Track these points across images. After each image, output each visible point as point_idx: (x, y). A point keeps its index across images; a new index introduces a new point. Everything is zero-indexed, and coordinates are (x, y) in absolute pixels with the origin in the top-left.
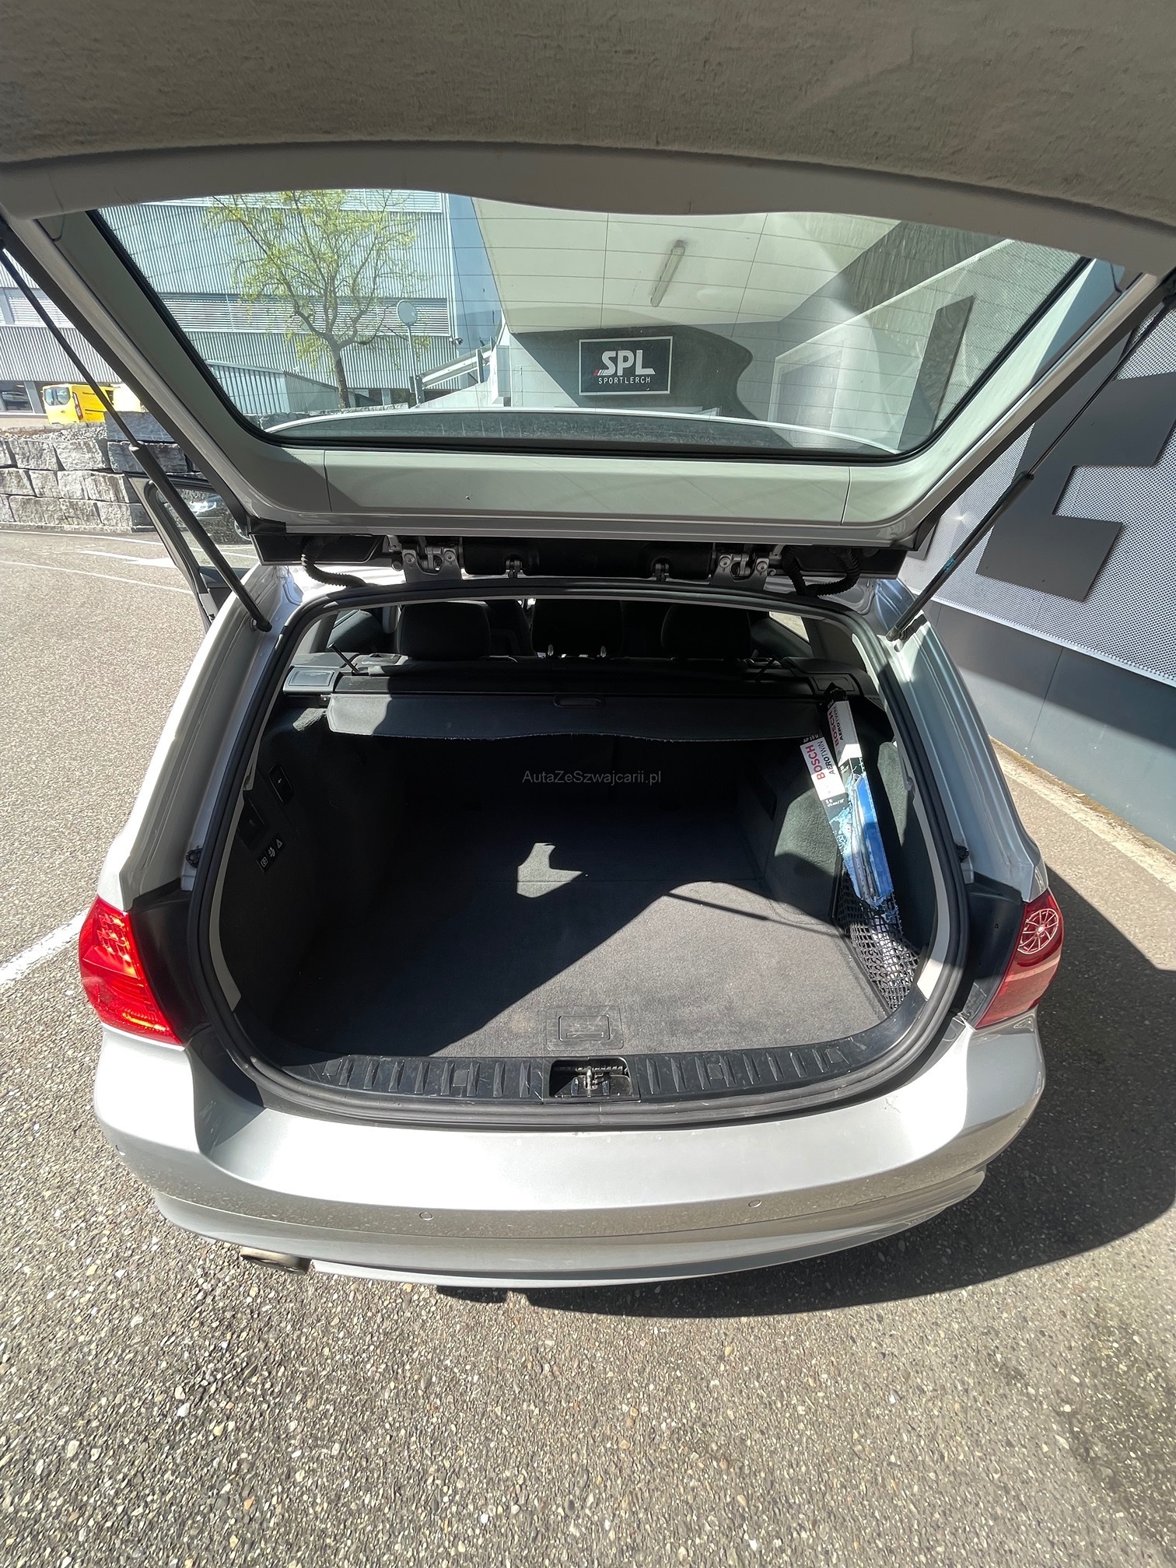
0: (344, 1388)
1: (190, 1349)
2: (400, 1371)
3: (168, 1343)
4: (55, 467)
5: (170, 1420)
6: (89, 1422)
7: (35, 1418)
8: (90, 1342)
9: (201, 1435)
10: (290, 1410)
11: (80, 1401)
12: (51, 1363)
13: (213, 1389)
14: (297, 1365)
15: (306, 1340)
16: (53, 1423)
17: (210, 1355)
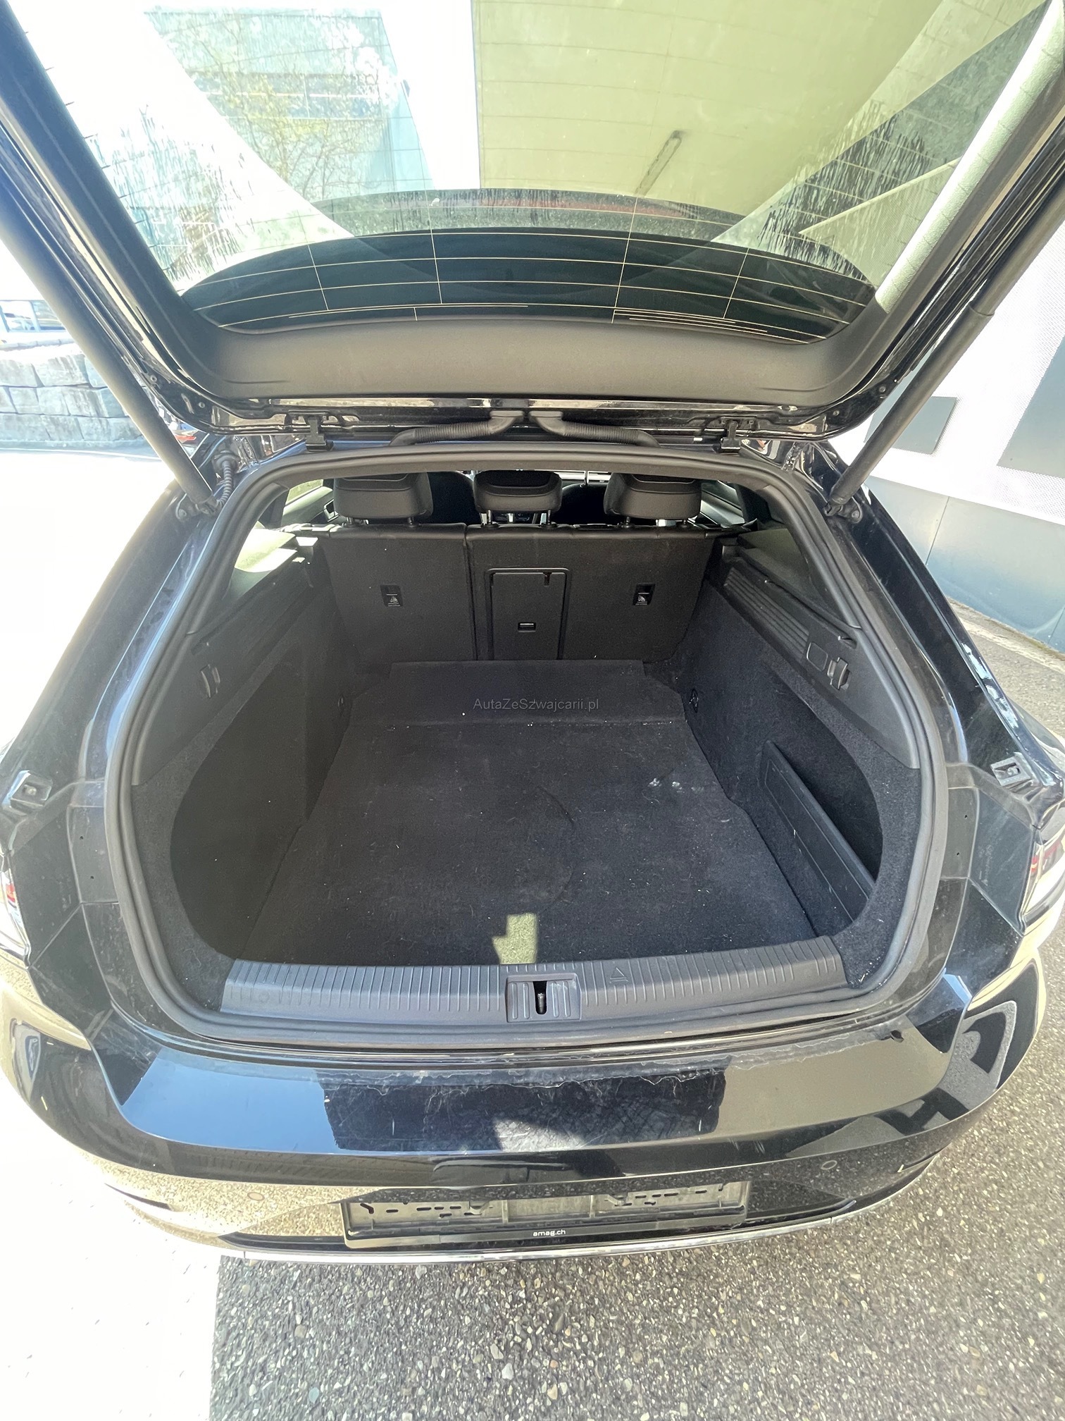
0: (665, 1338)
1: (488, 1300)
2: (715, 1315)
3: (464, 1294)
4: (34, 384)
5: (498, 1386)
6: (414, 1390)
7: (356, 1388)
8: (381, 1298)
9: (536, 1400)
10: (619, 1366)
11: (395, 1366)
12: (349, 1322)
13: (529, 1345)
14: (606, 1314)
15: (605, 1284)
16: (377, 1393)
17: (511, 1308)
